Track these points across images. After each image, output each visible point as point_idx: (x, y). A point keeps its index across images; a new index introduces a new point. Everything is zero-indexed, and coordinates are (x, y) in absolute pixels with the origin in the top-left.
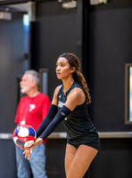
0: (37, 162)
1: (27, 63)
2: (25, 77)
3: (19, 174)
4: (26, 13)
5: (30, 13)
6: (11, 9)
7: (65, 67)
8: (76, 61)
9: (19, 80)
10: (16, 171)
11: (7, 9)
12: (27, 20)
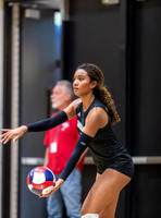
0: (71, 193)
1: (58, 72)
2: (57, 88)
3: (49, 208)
4: (58, 10)
5: (62, 10)
6: (39, 5)
7: (84, 81)
8: (98, 74)
9: (49, 93)
10: (46, 205)
11: (35, 6)
12: (58, 19)
